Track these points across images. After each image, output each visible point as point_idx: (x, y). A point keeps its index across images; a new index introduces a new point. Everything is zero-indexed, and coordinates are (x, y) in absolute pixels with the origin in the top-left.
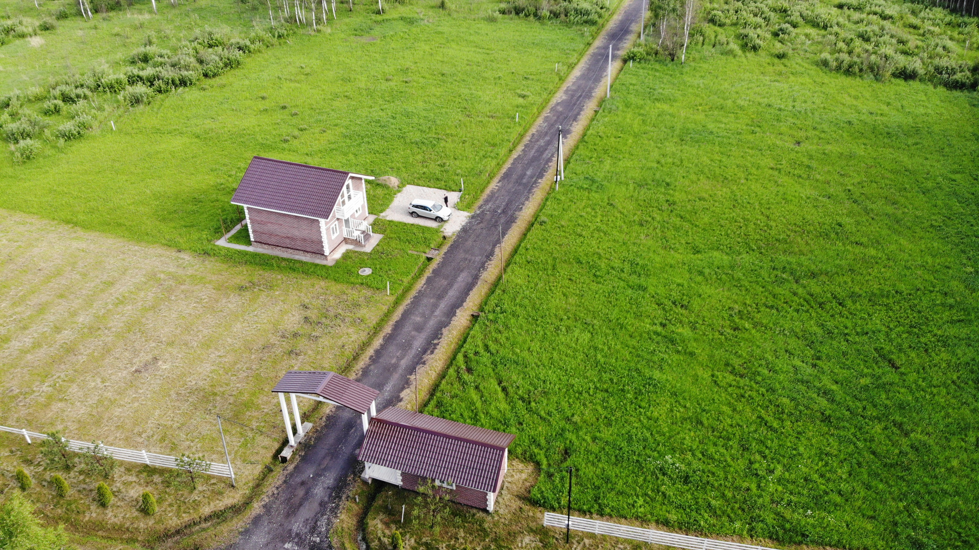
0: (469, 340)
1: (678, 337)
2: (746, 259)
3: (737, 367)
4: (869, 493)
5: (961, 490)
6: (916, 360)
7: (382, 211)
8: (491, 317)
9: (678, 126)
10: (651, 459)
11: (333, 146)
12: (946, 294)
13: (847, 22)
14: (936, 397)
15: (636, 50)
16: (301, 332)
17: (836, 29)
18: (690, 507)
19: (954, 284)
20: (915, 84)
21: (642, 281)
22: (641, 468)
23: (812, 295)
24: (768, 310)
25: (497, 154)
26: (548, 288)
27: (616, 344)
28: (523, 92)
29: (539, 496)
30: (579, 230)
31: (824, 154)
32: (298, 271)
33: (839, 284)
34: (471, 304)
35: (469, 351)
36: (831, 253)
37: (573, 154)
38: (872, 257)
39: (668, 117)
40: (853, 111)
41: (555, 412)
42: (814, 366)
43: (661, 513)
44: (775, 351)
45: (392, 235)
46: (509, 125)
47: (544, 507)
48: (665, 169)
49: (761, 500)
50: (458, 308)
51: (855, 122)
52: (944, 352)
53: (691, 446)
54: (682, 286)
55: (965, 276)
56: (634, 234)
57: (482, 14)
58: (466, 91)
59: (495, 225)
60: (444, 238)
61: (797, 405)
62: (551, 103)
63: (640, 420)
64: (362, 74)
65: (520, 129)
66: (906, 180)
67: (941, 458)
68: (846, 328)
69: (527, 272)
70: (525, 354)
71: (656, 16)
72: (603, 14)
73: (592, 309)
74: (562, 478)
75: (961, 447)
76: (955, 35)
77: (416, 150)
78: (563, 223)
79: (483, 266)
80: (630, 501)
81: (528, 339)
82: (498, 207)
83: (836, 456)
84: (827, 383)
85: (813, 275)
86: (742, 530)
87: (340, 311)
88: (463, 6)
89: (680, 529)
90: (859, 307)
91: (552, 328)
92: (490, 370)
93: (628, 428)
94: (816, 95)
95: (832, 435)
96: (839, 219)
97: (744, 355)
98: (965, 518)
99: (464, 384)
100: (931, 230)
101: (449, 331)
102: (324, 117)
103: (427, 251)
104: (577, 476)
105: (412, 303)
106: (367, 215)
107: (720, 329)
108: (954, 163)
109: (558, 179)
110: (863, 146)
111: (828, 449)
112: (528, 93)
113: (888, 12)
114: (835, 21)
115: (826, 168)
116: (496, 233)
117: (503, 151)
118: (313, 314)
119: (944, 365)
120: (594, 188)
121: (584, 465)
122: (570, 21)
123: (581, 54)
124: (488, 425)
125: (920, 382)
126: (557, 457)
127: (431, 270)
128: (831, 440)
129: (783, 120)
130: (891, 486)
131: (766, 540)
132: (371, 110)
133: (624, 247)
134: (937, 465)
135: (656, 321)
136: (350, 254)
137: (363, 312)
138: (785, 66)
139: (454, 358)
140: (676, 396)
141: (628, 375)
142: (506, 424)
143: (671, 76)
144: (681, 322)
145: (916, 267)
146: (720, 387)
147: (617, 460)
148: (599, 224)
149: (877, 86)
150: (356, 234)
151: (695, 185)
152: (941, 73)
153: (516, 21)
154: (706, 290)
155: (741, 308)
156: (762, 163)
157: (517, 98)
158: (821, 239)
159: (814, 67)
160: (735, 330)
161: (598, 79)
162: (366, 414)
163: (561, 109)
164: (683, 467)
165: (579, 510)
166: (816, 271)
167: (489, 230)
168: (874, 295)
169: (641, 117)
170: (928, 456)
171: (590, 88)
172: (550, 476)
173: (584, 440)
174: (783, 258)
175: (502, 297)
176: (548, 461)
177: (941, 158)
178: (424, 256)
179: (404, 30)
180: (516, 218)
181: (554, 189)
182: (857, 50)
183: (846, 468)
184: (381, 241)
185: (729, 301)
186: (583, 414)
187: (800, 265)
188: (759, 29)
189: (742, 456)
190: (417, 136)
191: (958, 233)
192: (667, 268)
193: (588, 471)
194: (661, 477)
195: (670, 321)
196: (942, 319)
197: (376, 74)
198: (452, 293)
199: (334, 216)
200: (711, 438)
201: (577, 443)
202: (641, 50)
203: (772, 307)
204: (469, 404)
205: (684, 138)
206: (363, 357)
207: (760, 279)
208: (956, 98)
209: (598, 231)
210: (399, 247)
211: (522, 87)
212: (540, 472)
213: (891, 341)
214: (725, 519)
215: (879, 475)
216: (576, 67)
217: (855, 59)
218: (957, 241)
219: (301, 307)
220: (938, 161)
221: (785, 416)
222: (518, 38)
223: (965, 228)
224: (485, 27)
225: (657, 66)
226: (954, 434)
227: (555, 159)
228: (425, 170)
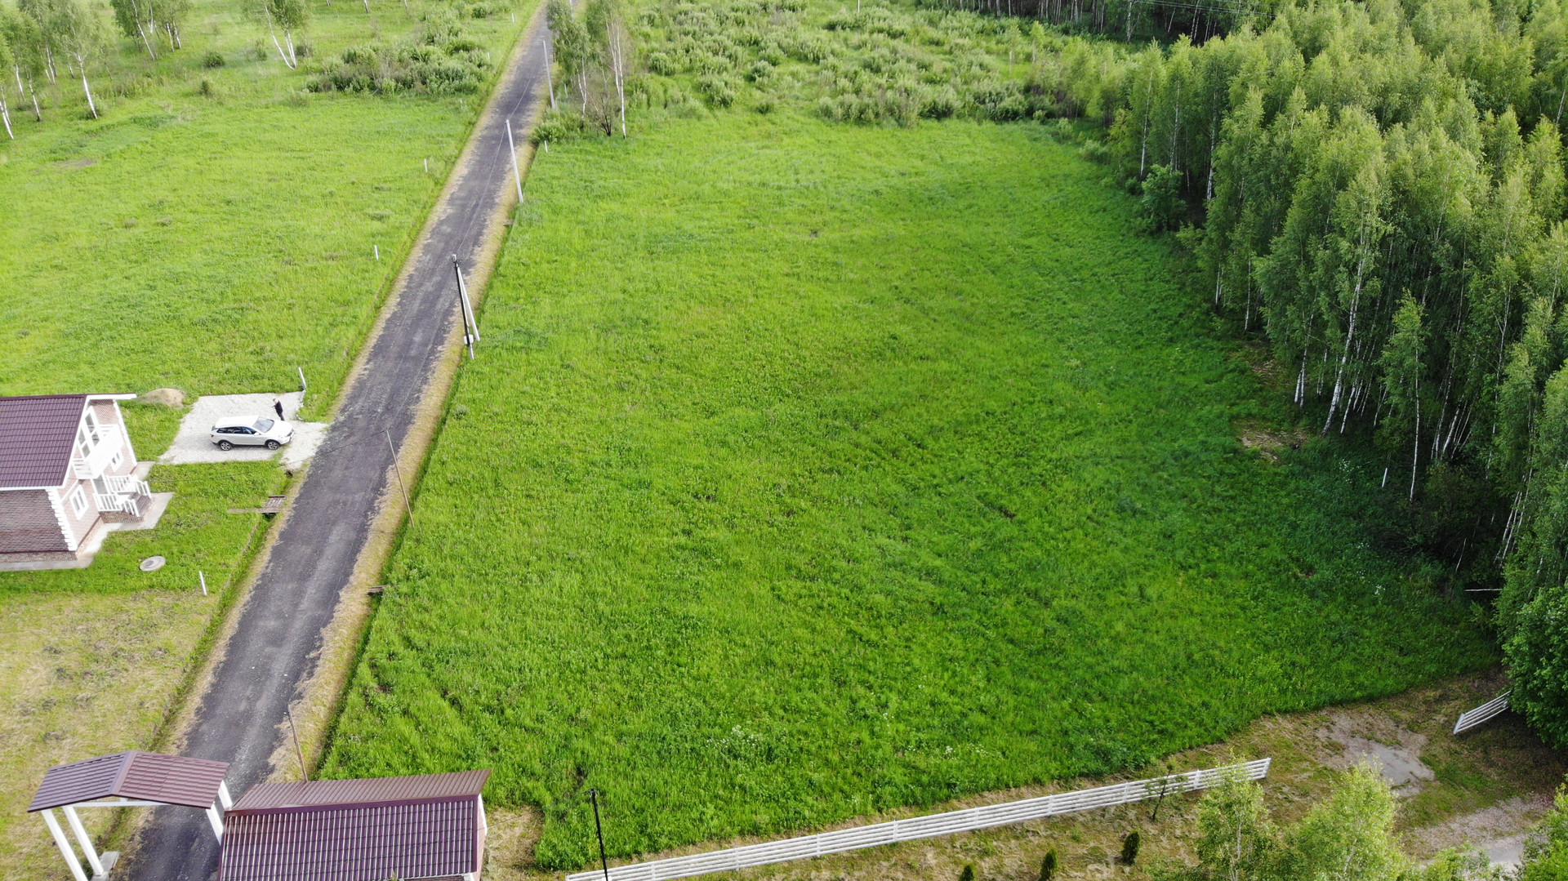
0: (373, 636)
1: (712, 545)
2: (781, 409)
3: (803, 568)
4: (1020, 699)
5: (1138, 662)
6: (1035, 500)
7: (161, 452)
8: (404, 588)
9: (641, 234)
10: (712, 740)
11: (46, 357)
12: (1051, 402)
13: (844, 49)
14: (1072, 544)
15: (548, 124)
16: (56, 697)
17: (831, 60)
18: (783, 795)
19: (1059, 386)
20: (951, 123)
21: (642, 474)
22: (699, 757)
23: (880, 443)
24: (826, 476)
25: (355, 317)
26: (493, 519)
27: (623, 580)
28: (378, 212)
29: (550, 854)
30: (525, 415)
31: (852, 242)
32: (27, 591)
33: (912, 418)
34: (363, 575)
35: (378, 655)
36: (891, 378)
37: (486, 297)
38: (946, 373)
39: (622, 220)
40: (878, 176)
41: (548, 714)
42: (905, 539)
43: (744, 817)
44: (850, 531)
45: (189, 490)
46: (365, 267)
47: (562, 868)
48: (636, 300)
49: (880, 751)
50: (341, 588)
51: (884, 190)
52: (1067, 480)
53: (765, 703)
54: (702, 468)
55: (1070, 373)
56: (614, 406)
57: (279, 96)
58: (277, 223)
59: (379, 432)
60: (289, 474)
61: (896, 600)
62: (429, 223)
63: (683, 686)
64: (78, 223)
65: (386, 271)
66: (966, 259)
67: (1101, 626)
68: (934, 477)
69: (451, 501)
70: (479, 634)
71: (568, 68)
72: (484, 74)
73: (573, 534)
74: (582, 815)
75: (1122, 604)
76: (993, 45)
77: (204, 335)
78: (496, 409)
79: (370, 508)
80: (695, 815)
81: (478, 609)
82: (377, 404)
83: (963, 658)
84: (927, 559)
85: (876, 414)
86: (865, 806)
87: (121, 644)
88: (242, 86)
89: (778, 832)
90: (944, 445)
91: (515, 581)
92: (423, 678)
93: (669, 702)
94: (824, 160)
95: (951, 630)
96: (893, 331)
97: (809, 547)
98: (1153, 699)
99: (381, 711)
100: (1012, 320)
101: (334, 631)
102: (21, 310)
103: (262, 503)
104: (604, 804)
105: (254, 598)
106: (135, 463)
107: (768, 518)
108: (1025, 223)
109: (471, 340)
110: (901, 223)
111: (951, 651)
112: (387, 212)
113: (897, 27)
114: (828, 49)
115: (860, 263)
116: (382, 447)
117: (364, 312)
118: (70, 661)
119: (1072, 498)
120: (533, 345)
121: (612, 783)
122: (432, 91)
123: (463, 141)
124: (438, 767)
125: (1046, 528)
126: (567, 784)
127: (276, 535)
128: (951, 638)
129: (787, 202)
130: (1045, 682)
131: (901, 809)
132: (107, 282)
133: (603, 428)
134: (1098, 635)
135: (676, 530)
136: (117, 540)
137: (166, 635)
138: (773, 123)
139: (353, 673)
140: (728, 632)
141: (651, 622)
142: (470, 756)
143: (612, 158)
144: (711, 521)
145: (1004, 374)
146: (786, 603)
147: (662, 758)
148: (555, 400)
149: (902, 134)
150: (121, 502)
151: (685, 316)
152: (983, 102)
153: (341, 100)
154: (736, 466)
155: (791, 482)
156: (773, 270)
157: (369, 222)
158: (874, 361)
159: (814, 120)
160: (788, 515)
161: (499, 176)
162: (213, 807)
163: (449, 230)
164: (761, 737)
165: (620, 856)
166: (877, 407)
167: (368, 445)
168: (960, 423)
169: (581, 227)
170: (1083, 626)
171: (489, 191)
172: (561, 816)
173: (603, 743)
174: (829, 398)
175: (418, 551)
176: (552, 794)
177: (1007, 220)
178: (258, 513)
179: (142, 139)
180: (412, 416)
181: (467, 358)
182: (867, 87)
183: (981, 672)
184: (170, 504)
185: (771, 476)
186: (594, 704)
187: (855, 403)
188: (725, 73)
189: (840, 695)
190: (202, 312)
191: (1049, 317)
192: (674, 446)
193: (619, 790)
194: (732, 762)
195: (696, 524)
196: (1053, 436)
197: (104, 220)
198: (325, 566)
199: (73, 478)
200: (791, 680)
201: (593, 752)
202: (556, 123)
203: (831, 471)
204: (397, 743)
205: (654, 249)
206: (183, 713)
207: (807, 434)
208: (1010, 134)
209: (556, 410)
210: (208, 507)
211: (375, 204)
212: (543, 816)
213: (995, 481)
214: (837, 796)
215: (1026, 670)
216: (459, 162)
217: (867, 100)
218: (1049, 328)
219: (47, 654)
220: (1003, 225)
221: (883, 621)
222: (351, 127)
223: (1056, 309)
224: (288, 117)
225: (588, 146)
226: (1108, 588)
227: (458, 309)
228: (227, 365)
